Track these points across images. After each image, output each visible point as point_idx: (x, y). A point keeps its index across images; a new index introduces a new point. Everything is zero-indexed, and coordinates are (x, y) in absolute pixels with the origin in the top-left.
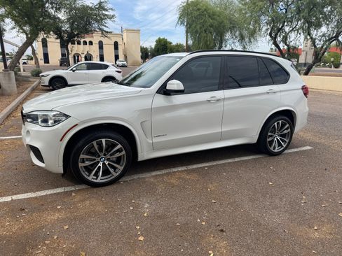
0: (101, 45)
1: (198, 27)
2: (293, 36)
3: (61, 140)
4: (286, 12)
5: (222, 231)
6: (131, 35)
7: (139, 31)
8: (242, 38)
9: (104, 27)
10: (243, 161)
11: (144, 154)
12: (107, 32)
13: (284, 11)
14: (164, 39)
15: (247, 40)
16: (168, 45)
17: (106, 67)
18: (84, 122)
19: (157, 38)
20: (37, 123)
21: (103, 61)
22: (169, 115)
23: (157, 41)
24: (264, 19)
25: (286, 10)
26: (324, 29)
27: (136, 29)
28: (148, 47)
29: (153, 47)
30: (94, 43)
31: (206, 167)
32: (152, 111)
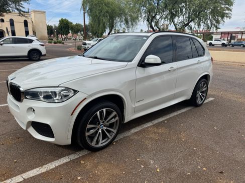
0: (12, 23)
1: (98, 12)
2: (162, 22)
3: (72, 115)
4: (158, 5)
5: (221, 172)
6: (38, 15)
7: (45, 12)
8: (127, 22)
9: (21, 8)
10: (183, 113)
11: (129, 116)
12: (24, 12)
13: (156, 4)
14: (66, 19)
15: (130, 23)
16: (69, 24)
17: (31, 41)
18: (91, 96)
19: (60, 19)
20: (39, 99)
21: (15, 35)
22: (147, 83)
23: (60, 21)
24: (143, 9)
25: (158, 3)
26: (181, 18)
27: (42, 11)
28: (52, 25)
29: (57, 25)
30: (5, 20)
31: (165, 120)
32: (136, 81)
